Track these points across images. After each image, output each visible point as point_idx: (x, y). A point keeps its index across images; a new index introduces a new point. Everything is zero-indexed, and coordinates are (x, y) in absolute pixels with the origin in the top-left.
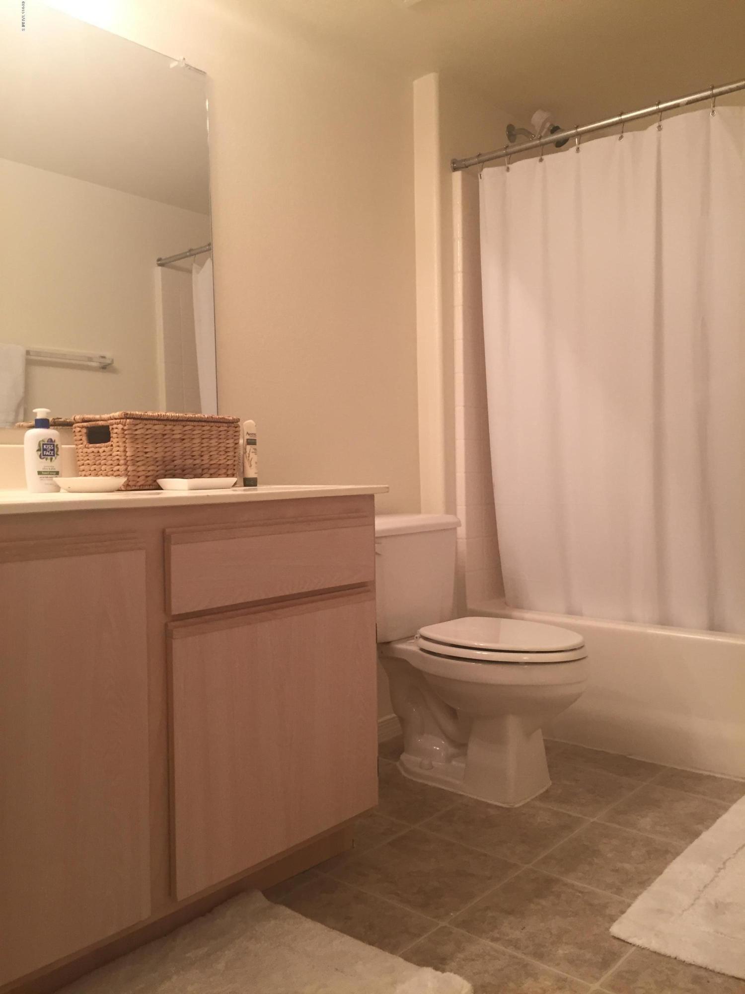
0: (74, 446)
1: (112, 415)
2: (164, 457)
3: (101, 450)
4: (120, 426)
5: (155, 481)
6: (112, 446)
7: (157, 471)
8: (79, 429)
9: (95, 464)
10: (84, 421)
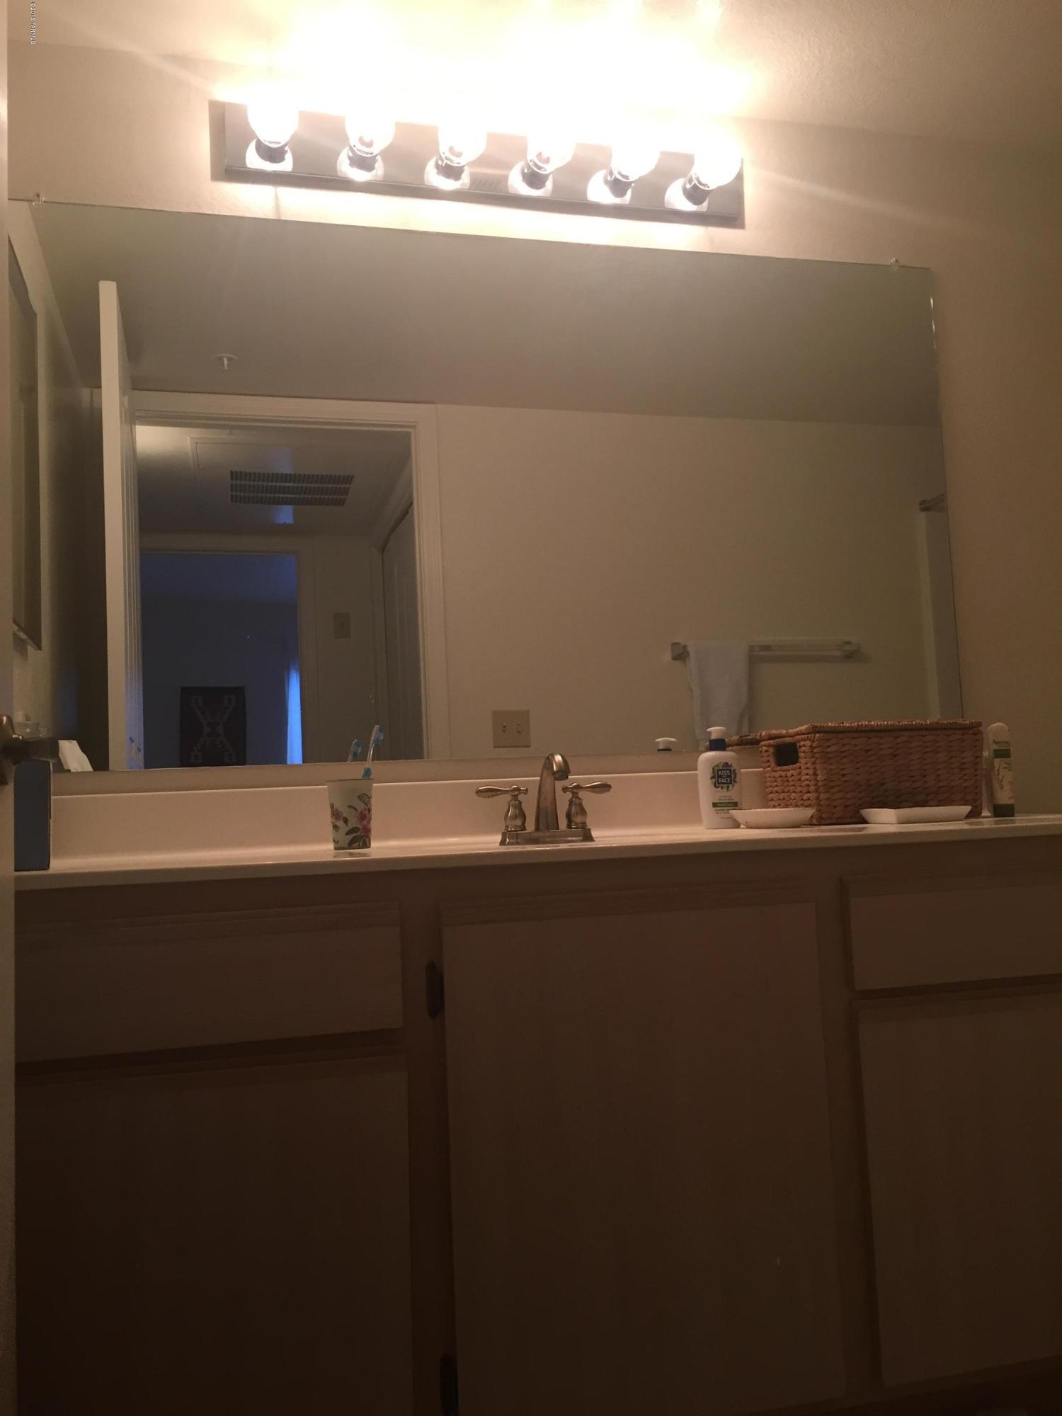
0: (762, 769)
1: (798, 729)
2: (869, 780)
3: (789, 774)
4: (808, 743)
5: (858, 812)
6: (800, 768)
7: (860, 799)
8: (765, 748)
9: (784, 792)
10: (771, 738)
